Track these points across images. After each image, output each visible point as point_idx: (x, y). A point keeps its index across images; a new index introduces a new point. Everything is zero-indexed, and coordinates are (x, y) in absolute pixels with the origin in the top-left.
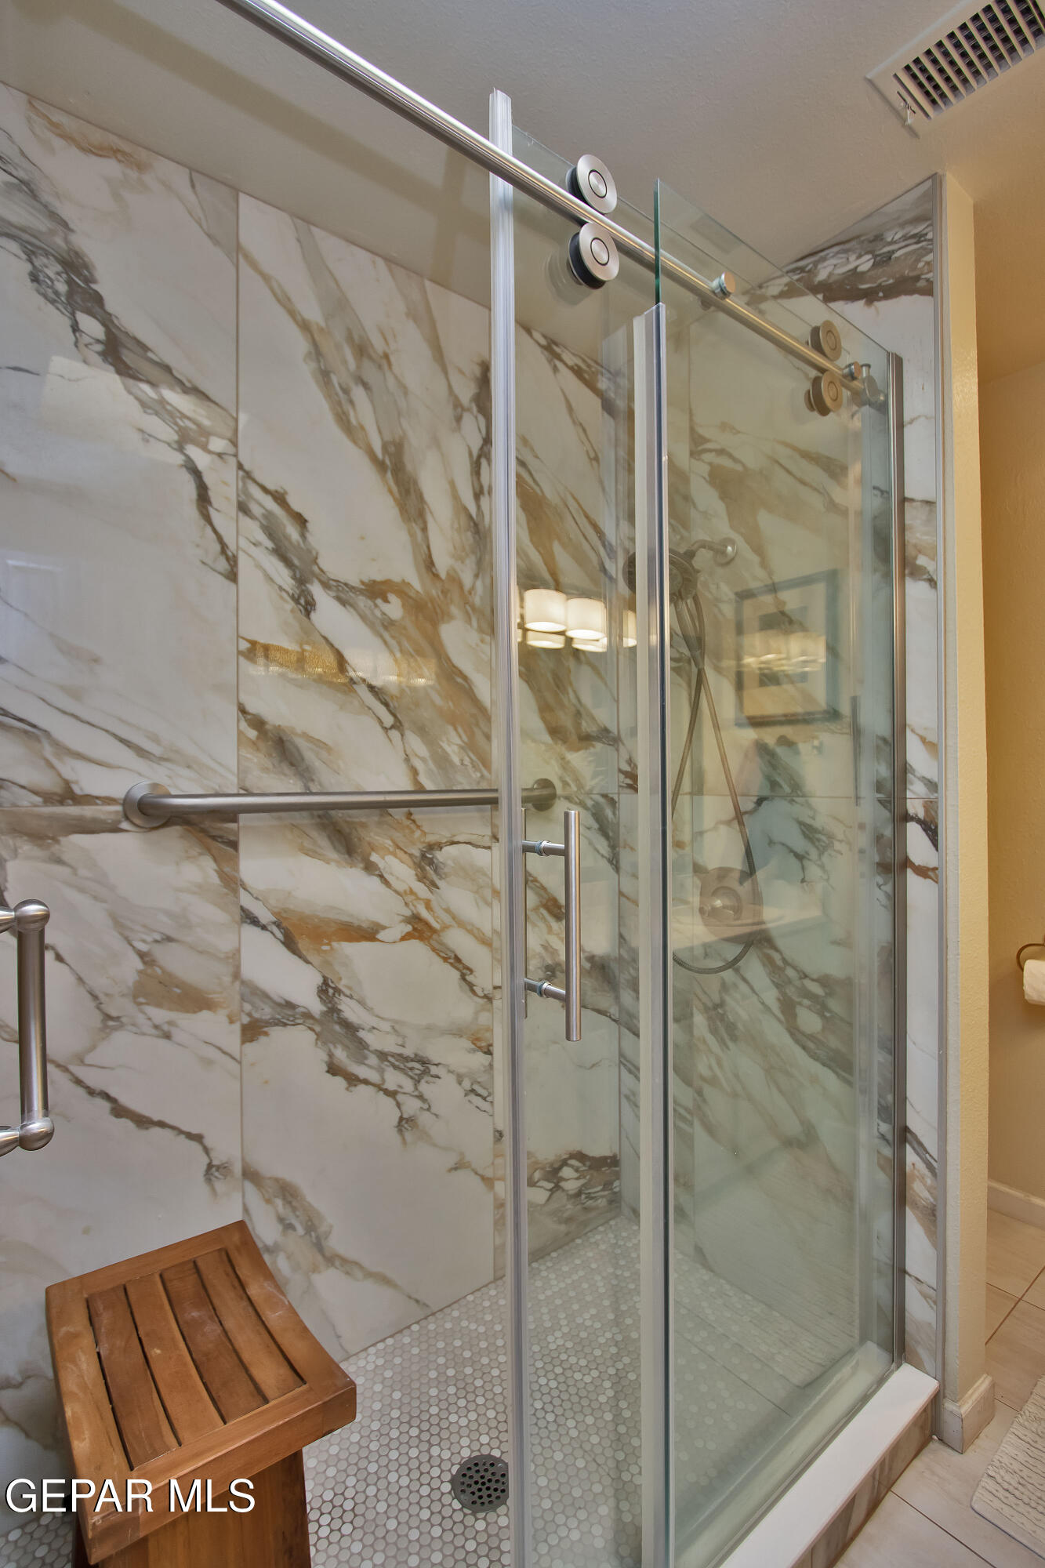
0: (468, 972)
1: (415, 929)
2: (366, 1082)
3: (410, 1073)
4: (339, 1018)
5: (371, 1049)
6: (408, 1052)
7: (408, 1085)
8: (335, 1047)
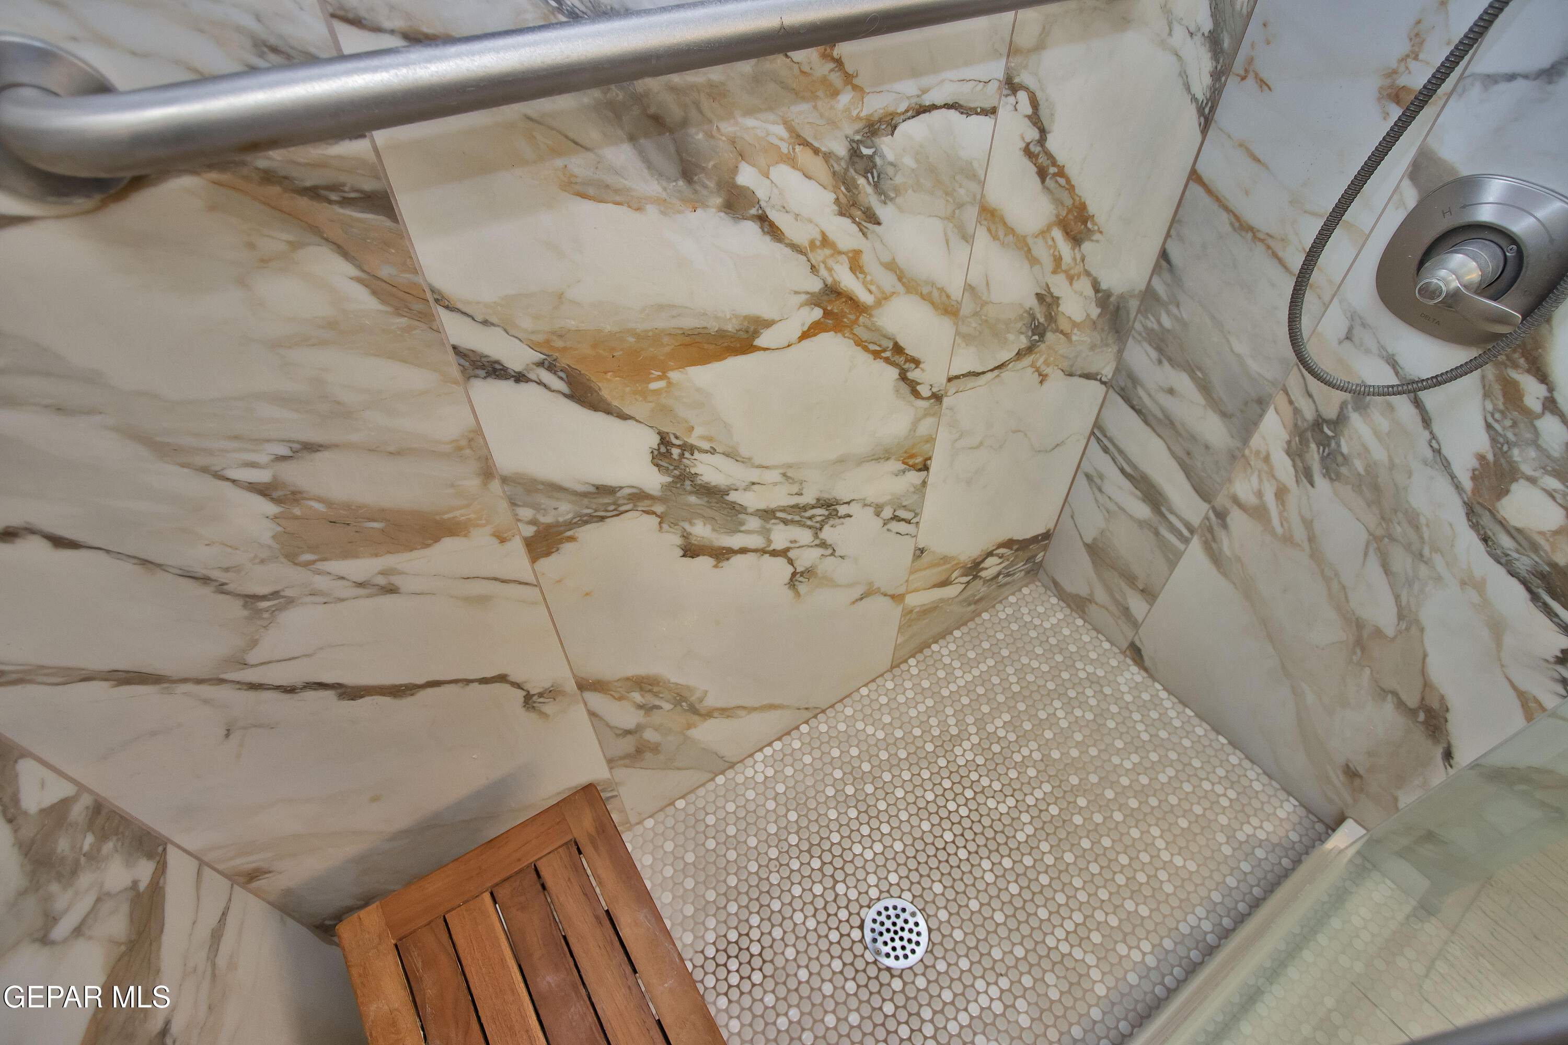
0: (913, 366)
1: (827, 314)
2: (743, 551)
3: (809, 523)
4: (693, 486)
5: (750, 510)
6: (808, 498)
7: (805, 536)
8: (692, 524)
